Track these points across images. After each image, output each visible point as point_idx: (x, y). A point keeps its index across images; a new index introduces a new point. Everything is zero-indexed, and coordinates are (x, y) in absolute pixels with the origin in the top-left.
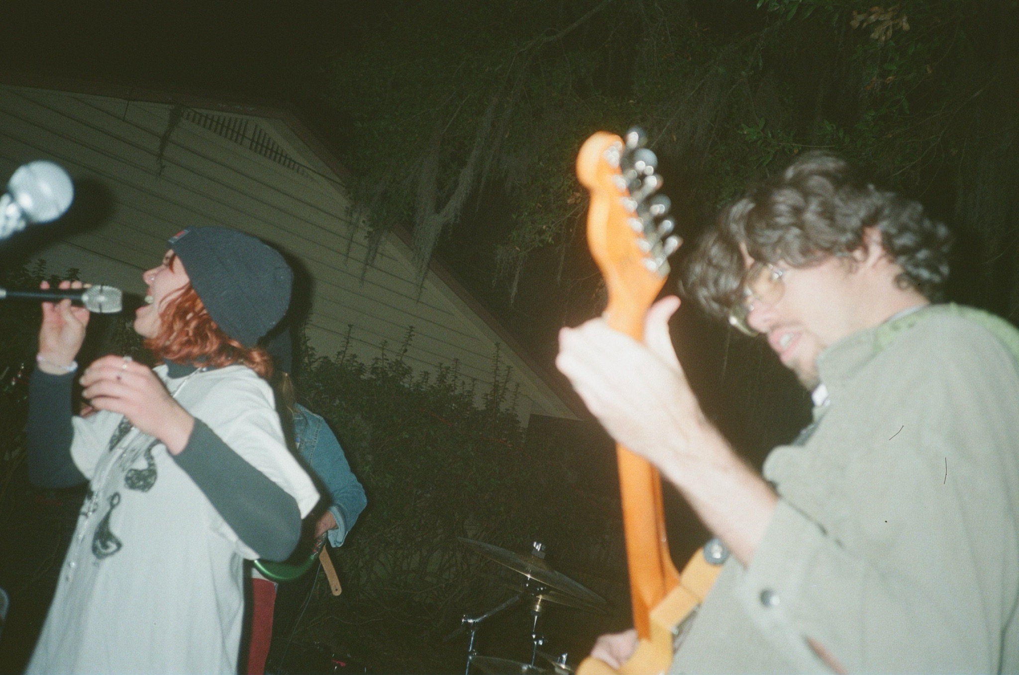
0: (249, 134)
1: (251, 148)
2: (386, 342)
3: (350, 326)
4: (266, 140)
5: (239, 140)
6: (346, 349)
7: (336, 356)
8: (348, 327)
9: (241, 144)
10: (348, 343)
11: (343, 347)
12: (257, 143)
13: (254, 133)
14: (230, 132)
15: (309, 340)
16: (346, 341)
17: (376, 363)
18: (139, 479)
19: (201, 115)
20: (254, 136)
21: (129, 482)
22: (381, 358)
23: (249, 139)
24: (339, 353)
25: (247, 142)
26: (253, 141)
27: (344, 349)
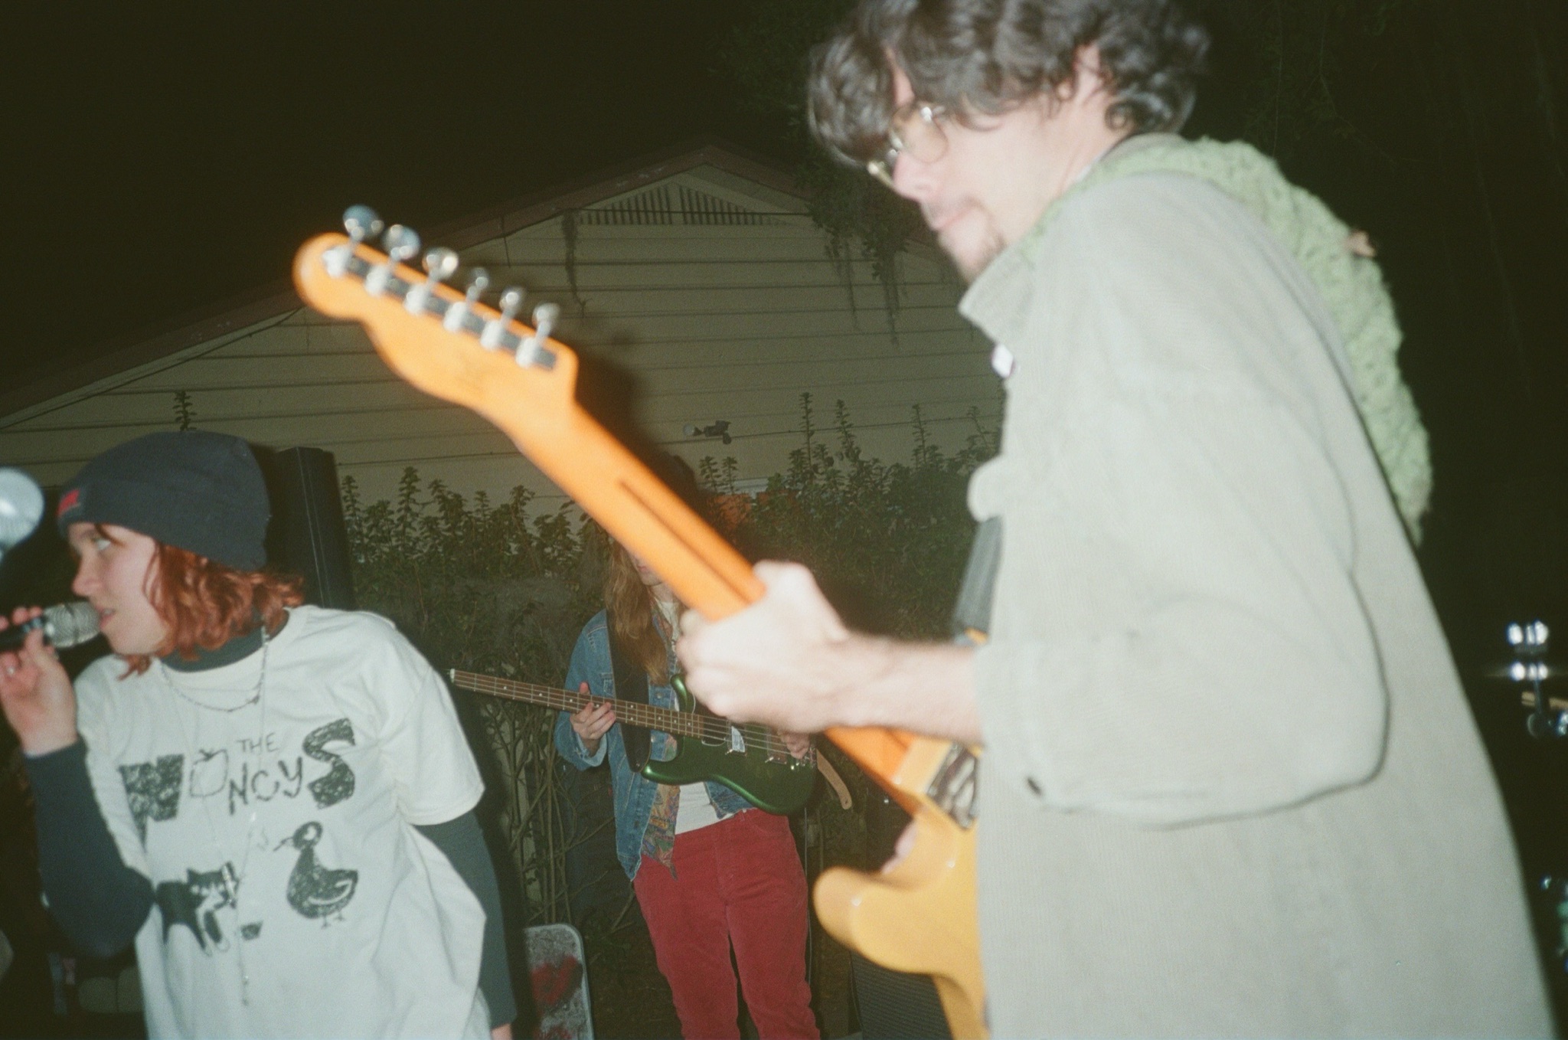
0: (676, 205)
1: (686, 223)
2: (975, 408)
3: (916, 407)
4: (702, 201)
5: (666, 220)
6: (924, 441)
7: (915, 457)
8: (915, 410)
9: (671, 223)
10: (922, 432)
11: (917, 440)
12: (692, 213)
13: (683, 201)
14: (643, 215)
15: (859, 452)
16: (919, 430)
17: (974, 444)
18: (334, 786)
19: (598, 211)
20: (683, 206)
21: (323, 798)
22: (979, 434)
23: (680, 212)
24: (916, 452)
25: (678, 218)
26: (684, 213)
27: (920, 443)
